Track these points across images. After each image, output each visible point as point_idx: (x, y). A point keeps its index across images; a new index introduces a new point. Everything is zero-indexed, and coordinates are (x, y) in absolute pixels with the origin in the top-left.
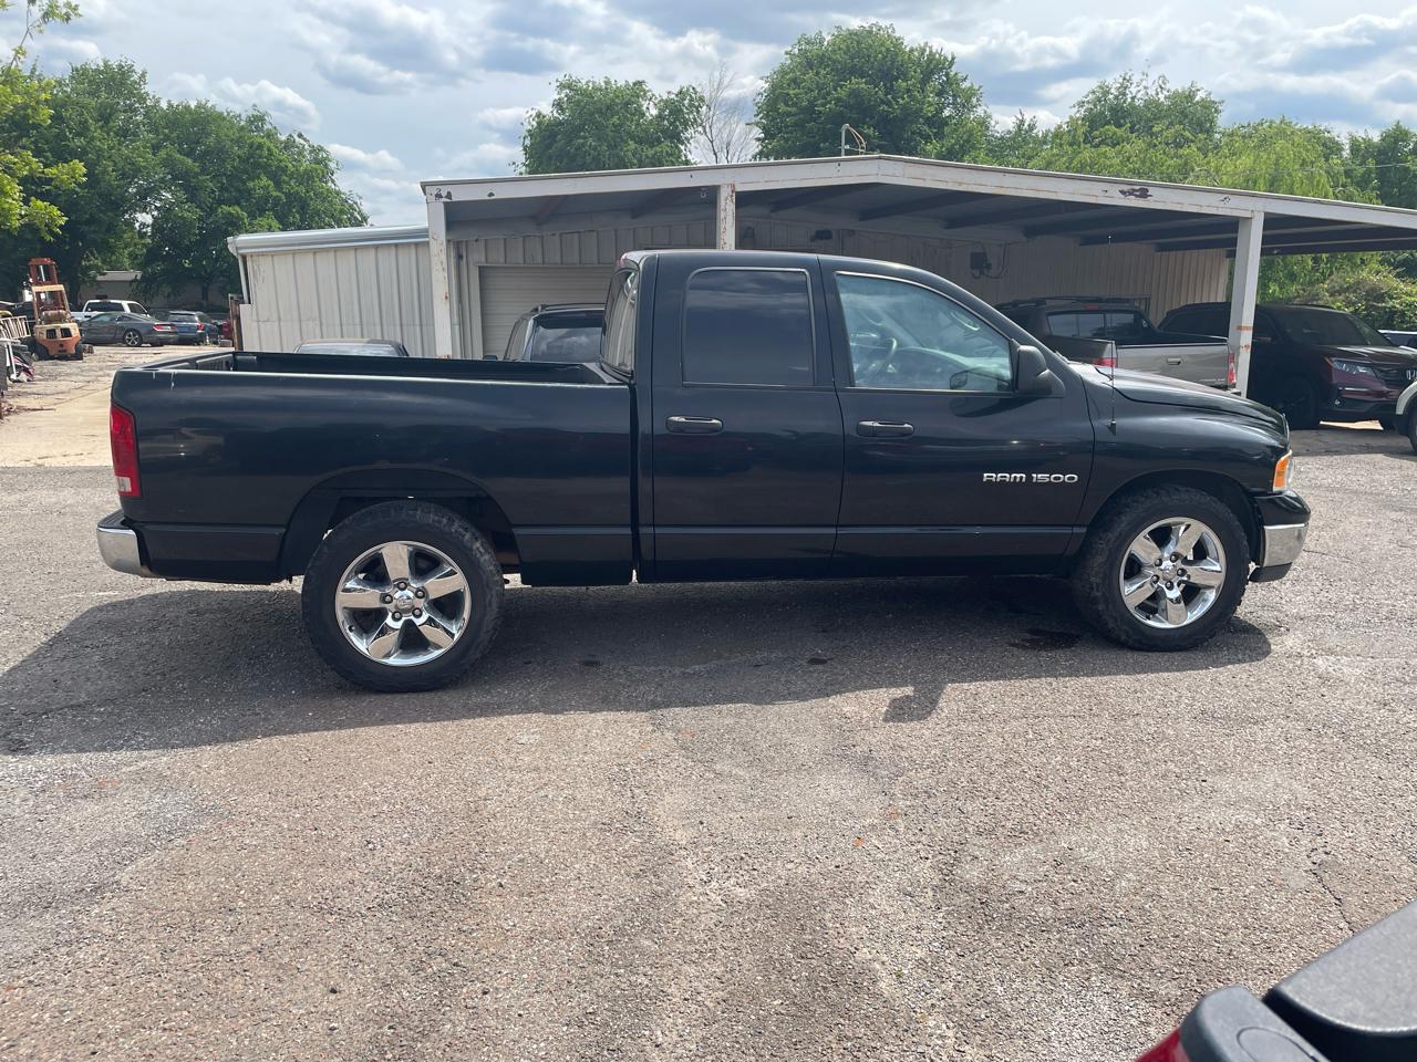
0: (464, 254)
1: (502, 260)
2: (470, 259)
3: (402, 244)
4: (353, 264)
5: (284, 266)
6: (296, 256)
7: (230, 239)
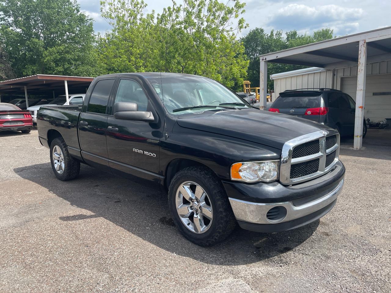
0: (336, 74)
1: (349, 75)
2: (338, 75)
3: (316, 73)
4: (296, 80)
5: (283, 81)
6: (287, 79)
7: (270, 76)
